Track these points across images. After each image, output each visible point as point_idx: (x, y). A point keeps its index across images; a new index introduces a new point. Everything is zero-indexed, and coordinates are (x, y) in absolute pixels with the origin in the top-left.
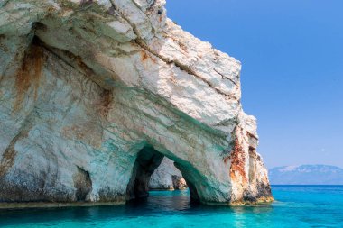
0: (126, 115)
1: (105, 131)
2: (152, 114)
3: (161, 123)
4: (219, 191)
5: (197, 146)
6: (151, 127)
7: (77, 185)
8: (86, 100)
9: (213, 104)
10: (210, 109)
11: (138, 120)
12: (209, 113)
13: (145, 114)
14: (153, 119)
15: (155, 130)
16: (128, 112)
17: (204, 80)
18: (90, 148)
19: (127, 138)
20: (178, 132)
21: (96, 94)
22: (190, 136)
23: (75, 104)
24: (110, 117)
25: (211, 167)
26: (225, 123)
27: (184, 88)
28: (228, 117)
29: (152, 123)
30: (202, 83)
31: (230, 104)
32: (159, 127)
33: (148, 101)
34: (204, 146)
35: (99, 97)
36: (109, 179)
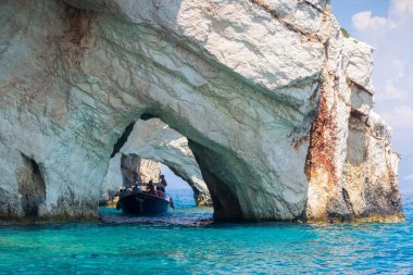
0: (116, 62)
1: (74, 91)
2: (170, 65)
3: (184, 80)
4: (282, 200)
5: (246, 120)
6: (165, 87)
7: (23, 188)
8: (36, 30)
9: (279, 51)
10: (272, 59)
11: (140, 73)
12: (272, 67)
13: (156, 65)
14: (170, 72)
15: (172, 93)
16: (121, 57)
17: (265, 8)
18: (45, 120)
19: (115, 102)
20: (213, 95)
21: (52, 16)
22: (235, 102)
23: (17, 37)
24: (86, 65)
25: (270, 159)
26: (298, 84)
27: (230, 24)
28: (303, 74)
29: (167, 80)
30: (262, 13)
31: (309, 50)
32: (179, 87)
33: (164, 43)
34: (258, 120)
35: (59, 22)
36: (74, 178)
